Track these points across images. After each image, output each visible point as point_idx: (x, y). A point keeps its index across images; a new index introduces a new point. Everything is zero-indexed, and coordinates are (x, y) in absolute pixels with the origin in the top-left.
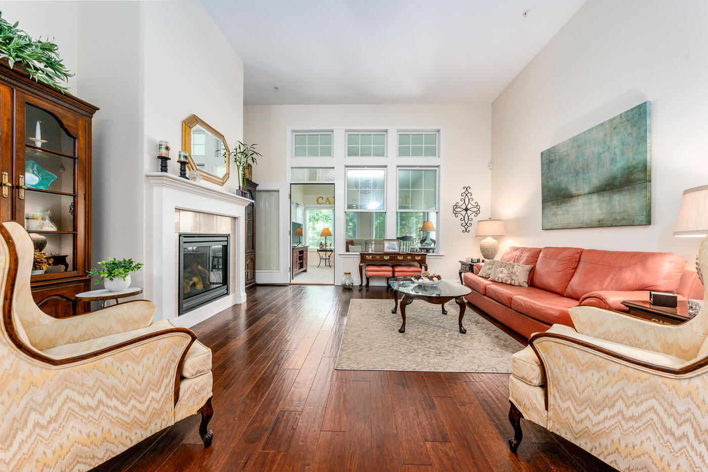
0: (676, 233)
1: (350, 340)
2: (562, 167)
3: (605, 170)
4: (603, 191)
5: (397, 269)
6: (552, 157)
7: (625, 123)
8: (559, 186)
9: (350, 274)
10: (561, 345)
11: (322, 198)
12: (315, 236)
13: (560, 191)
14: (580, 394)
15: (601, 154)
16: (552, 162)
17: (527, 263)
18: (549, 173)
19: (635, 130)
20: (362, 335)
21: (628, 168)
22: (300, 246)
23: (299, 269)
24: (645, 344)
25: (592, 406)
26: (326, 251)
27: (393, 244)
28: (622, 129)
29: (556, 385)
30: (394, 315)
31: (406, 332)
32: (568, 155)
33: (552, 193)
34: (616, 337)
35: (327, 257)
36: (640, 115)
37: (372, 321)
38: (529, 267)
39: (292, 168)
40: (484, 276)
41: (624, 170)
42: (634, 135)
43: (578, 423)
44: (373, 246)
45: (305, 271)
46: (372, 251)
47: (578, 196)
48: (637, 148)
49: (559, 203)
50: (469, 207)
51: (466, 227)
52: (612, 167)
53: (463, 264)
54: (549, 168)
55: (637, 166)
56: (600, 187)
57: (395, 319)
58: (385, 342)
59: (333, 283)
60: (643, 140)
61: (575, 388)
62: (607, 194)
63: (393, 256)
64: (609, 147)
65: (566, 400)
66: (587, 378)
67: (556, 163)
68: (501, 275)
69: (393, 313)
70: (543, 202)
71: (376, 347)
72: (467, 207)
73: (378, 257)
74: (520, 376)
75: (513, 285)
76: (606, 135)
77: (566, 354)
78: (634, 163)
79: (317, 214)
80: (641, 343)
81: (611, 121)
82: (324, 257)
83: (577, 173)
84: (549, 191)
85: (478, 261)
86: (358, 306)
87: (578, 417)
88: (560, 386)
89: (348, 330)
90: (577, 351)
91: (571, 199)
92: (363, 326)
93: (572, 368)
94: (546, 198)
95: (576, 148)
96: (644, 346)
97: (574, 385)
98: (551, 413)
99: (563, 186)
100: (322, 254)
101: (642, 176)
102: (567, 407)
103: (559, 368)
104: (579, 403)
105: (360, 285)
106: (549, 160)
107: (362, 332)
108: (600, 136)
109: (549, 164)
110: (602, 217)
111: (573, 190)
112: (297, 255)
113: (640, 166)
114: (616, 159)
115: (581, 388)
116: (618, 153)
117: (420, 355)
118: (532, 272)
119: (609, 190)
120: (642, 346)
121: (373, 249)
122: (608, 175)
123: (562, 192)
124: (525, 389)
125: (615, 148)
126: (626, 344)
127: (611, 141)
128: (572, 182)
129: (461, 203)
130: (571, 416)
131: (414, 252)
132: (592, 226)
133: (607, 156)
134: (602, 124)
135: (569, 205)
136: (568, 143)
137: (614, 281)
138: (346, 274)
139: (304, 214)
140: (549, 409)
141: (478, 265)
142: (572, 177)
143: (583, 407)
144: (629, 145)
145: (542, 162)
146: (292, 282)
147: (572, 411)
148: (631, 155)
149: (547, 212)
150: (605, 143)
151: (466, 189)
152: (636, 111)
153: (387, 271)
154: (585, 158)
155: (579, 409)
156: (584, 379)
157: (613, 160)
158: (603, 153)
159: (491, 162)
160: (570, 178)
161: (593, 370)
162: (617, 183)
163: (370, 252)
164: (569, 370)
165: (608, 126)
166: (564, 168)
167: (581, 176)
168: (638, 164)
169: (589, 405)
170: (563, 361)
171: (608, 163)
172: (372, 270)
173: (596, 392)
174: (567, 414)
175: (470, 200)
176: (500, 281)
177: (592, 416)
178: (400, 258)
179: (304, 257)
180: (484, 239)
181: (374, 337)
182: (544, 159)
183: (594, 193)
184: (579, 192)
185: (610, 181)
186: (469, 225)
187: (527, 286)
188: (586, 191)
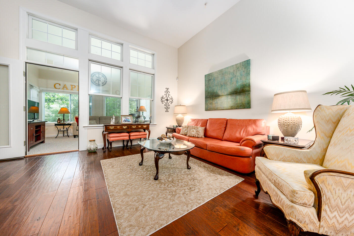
0: (272, 111)
1: (120, 202)
2: (215, 83)
3: (234, 85)
4: (233, 94)
5: (132, 134)
6: (210, 77)
7: (242, 67)
8: (213, 91)
9: (94, 141)
10: (333, 176)
11: (60, 85)
12: (50, 113)
13: (214, 93)
14: (343, 205)
15: (232, 78)
16: (210, 80)
17: (202, 126)
18: (208, 85)
19: (246, 70)
20: (129, 193)
21: (243, 85)
22: (35, 121)
23: (36, 141)
24: (300, 160)
25: (349, 211)
26: (64, 125)
27: (128, 118)
28: (241, 69)
29: (328, 204)
30: (141, 166)
31: (159, 178)
32: (218, 77)
33: (210, 94)
34: (288, 159)
35: (65, 129)
36: (247, 64)
37: (128, 176)
38: (204, 128)
39: (28, 48)
40: (183, 134)
41: (241, 86)
42: (246, 72)
43: (341, 224)
44: (114, 119)
45: (43, 142)
46: (113, 123)
47: (222, 96)
48: (246, 78)
49: (213, 99)
50: (168, 99)
51: (167, 109)
52: (237, 84)
53: (168, 128)
54: (208, 83)
55: (247, 85)
56: (232, 92)
57: (144, 170)
58: (151, 192)
59: (78, 149)
60: (248, 74)
61: (340, 202)
62: (235, 95)
63: (129, 126)
64: (235, 76)
65: (334, 211)
66: (347, 194)
67: (212, 81)
68: (193, 133)
69: (140, 165)
70: (205, 98)
71: (147, 201)
72: (167, 99)
73: (118, 127)
74: (302, 203)
75: (198, 137)
76: (234, 71)
77: (336, 182)
78: (245, 83)
79: (54, 96)
80: (299, 160)
81: (236, 65)
82: (62, 129)
83: (222, 86)
84: (209, 93)
85: (177, 126)
86: (109, 165)
87: (340, 220)
88: (330, 203)
89: (113, 192)
90: (343, 179)
91: (219, 97)
92: (124, 183)
93: (339, 190)
94: (207, 96)
95: (221, 75)
96: (300, 162)
97: (339, 200)
98: (322, 223)
99: (215, 91)
100: (61, 127)
101: (248, 89)
102: (334, 216)
103: (331, 192)
104: (342, 212)
105: (103, 148)
106: (209, 79)
107: (127, 189)
108: (232, 71)
109: (209, 81)
110: (232, 105)
111: (220, 93)
112: (33, 129)
113: (248, 85)
114: (238, 81)
115: (343, 201)
116: (239, 79)
117: (181, 195)
118: (206, 130)
119: (235, 94)
120: (299, 161)
121: (114, 122)
122: (235, 87)
123: (215, 94)
124: (305, 211)
125: (238, 76)
126: (293, 162)
127: (236, 73)
128: (219, 89)
129: (165, 96)
130: (336, 221)
131: (141, 123)
132: (227, 109)
133: (234, 80)
134: (233, 66)
135: (218, 99)
136: (218, 72)
137: (245, 132)
138: (90, 141)
139: (39, 96)
140: (321, 220)
141: (179, 128)
142: (219, 87)
143: (344, 213)
144: (243, 76)
145: (205, 79)
146: (28, 155)
147: (337, 217)
148: (244, 80)
149: (207, 102)
150: (234, 74)
151: (167, 89)
152: (246, 62)
153: (125, 136)
154: (225, 80)
155: (341, 215)
156: (346, 195)
157: (237, 82)
158: (233, 78)
159: (177, 78)
160: (219, 88)
161: (352, 188)
162: (238, 91)
163: (112, 123)
164: (337, 191)
165: (235, 67)
166: (216, 83)
167: (223, 87)
168: (247, 84)
169: (347, 211)
170: (334, 186)
171: (235, 82)
172: (112, 137)
173: (352, 202)
174: (334, 220)
175: (169, 95)
176: (193, 136)
177: (348, 217)
178: (134, 127)
179: (42, 130)
180: (178, 115)
181: (139, 191)
182: (206, 78)
183: (229, 95)
184: (222, 94)
185: (236, 90)
186: (168, 108)
187: (204, 137)
188: (226, 93)
